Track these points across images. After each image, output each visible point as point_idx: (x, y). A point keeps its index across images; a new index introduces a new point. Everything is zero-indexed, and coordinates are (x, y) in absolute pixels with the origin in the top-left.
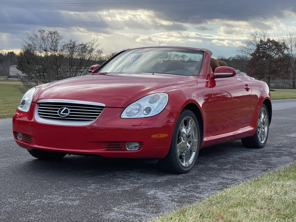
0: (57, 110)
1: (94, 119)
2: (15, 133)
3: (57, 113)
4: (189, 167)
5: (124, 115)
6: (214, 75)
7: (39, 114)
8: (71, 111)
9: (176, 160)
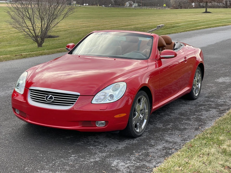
0: (45, 96)
1: (72, 104)
2: (14, 109)
3: (44, 98)
4: (142, 132)
5: (94, 102)
6: (161, 57)
7: (31, 98)
8: (55, 98)
9: (132, 130)
